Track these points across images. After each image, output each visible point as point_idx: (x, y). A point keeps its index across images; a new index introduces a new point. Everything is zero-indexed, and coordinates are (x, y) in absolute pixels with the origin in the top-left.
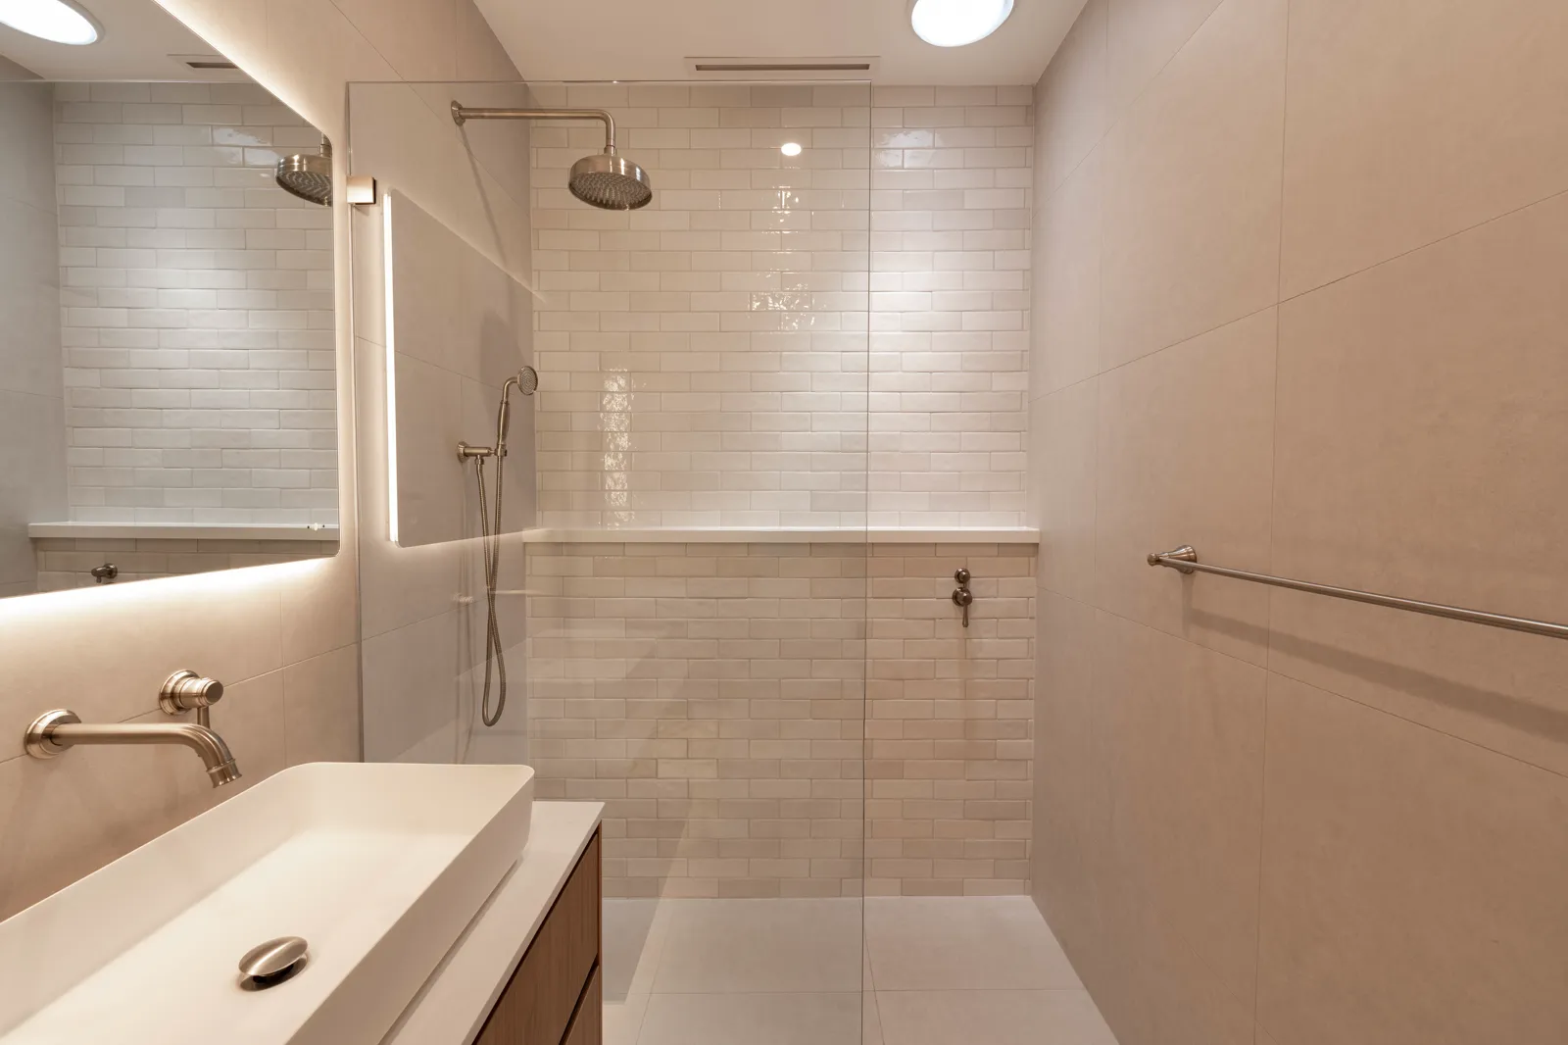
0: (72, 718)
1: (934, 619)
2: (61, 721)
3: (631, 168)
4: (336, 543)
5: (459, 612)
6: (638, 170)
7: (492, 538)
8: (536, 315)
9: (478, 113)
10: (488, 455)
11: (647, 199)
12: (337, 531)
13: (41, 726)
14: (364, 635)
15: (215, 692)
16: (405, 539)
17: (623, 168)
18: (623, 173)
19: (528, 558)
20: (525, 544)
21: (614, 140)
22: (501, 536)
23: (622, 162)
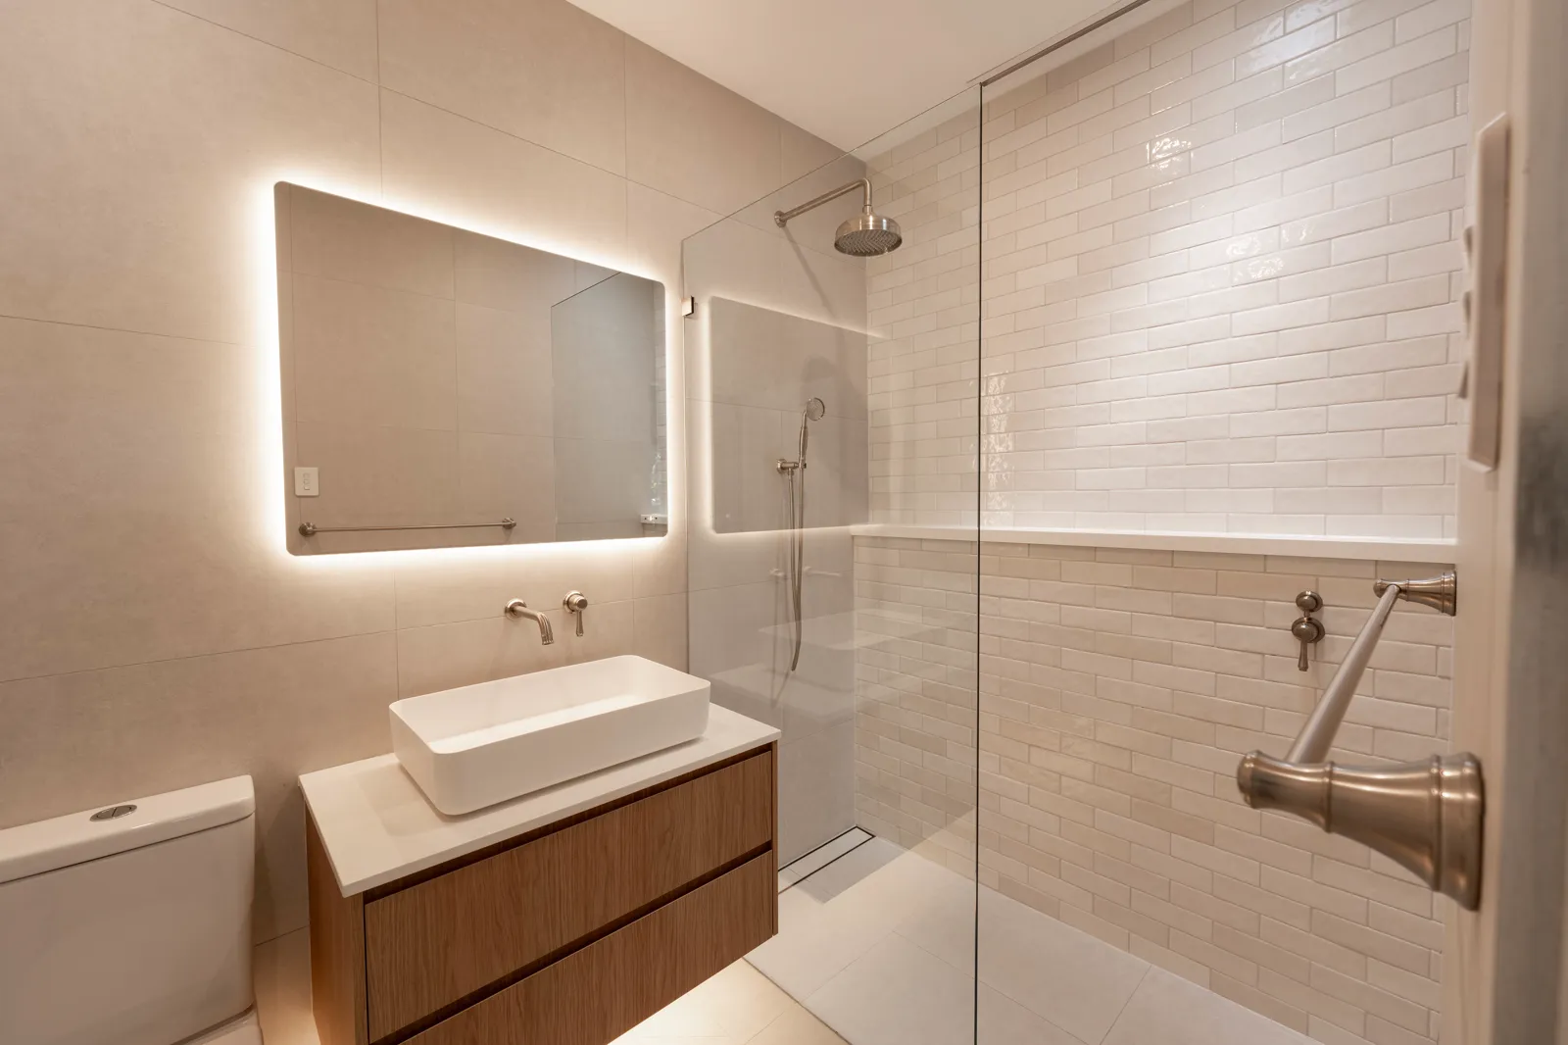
0: (523, 605)
1: (1263, 654)
2: (520, 604)
3: (878, 222)
4: (665, 526)
5: (777, 583)
6: (884, 221)
7: (797, 531)
8: (869, 348)
9: (793, 213)
10: (795, 467)
11: (899, 242)
12: (666, 519)
13: (510, 604)
14: (690, 590)
15: (583, 604)
16: (720, 526)
17: (871, 223)
18: (885, 228)
19: (855, 548)
20: (853, 537)
21: (871, 199)
22: (804, 530)
23: (871, 219)
